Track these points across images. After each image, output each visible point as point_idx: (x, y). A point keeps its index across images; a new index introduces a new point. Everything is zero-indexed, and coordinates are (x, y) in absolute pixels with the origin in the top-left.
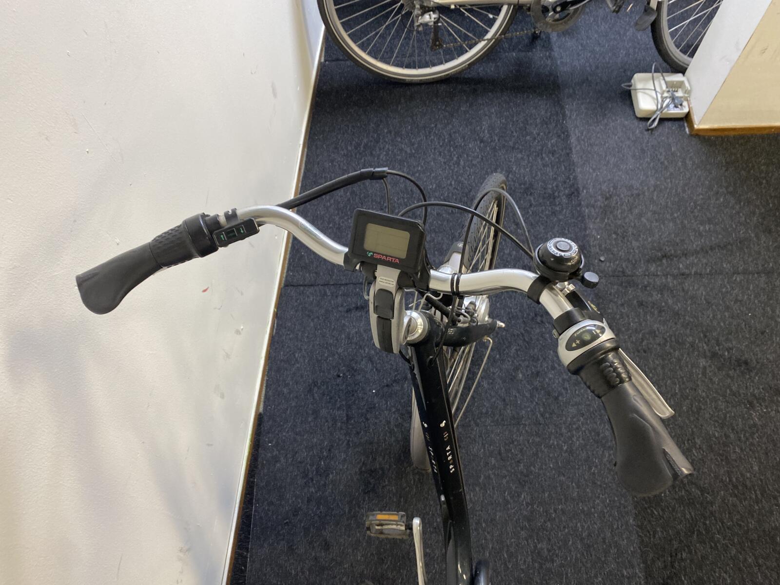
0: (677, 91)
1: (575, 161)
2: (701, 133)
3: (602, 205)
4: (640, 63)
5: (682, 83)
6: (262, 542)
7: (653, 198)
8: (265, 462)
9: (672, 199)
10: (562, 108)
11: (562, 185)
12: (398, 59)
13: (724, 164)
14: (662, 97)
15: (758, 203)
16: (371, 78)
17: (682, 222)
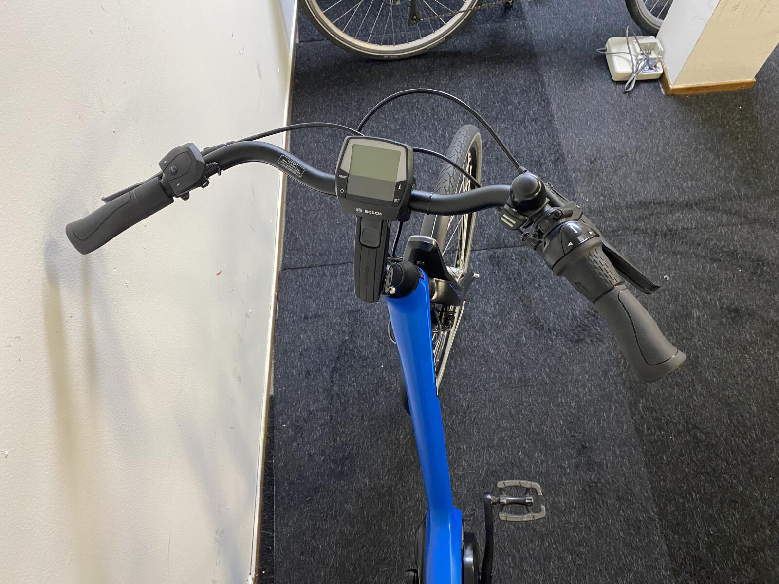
0: (650, 53)
1: (558, 127)
2: (676, 93)
3: (588, 168)
4: (612, 27)
5: (655, 44)
6: (286, 521)
7: (636, 159)
8: (281, 443)
9: (654, 158)
10: (540, 75)
11: (547, 152)
12: (374, 36)
13: (701, 121)
14: (637, 60)
15: (736, 157)
16: (348, 57)
17: (665, 180)
